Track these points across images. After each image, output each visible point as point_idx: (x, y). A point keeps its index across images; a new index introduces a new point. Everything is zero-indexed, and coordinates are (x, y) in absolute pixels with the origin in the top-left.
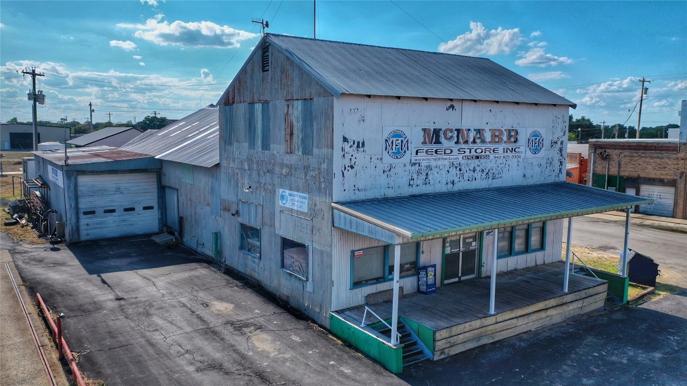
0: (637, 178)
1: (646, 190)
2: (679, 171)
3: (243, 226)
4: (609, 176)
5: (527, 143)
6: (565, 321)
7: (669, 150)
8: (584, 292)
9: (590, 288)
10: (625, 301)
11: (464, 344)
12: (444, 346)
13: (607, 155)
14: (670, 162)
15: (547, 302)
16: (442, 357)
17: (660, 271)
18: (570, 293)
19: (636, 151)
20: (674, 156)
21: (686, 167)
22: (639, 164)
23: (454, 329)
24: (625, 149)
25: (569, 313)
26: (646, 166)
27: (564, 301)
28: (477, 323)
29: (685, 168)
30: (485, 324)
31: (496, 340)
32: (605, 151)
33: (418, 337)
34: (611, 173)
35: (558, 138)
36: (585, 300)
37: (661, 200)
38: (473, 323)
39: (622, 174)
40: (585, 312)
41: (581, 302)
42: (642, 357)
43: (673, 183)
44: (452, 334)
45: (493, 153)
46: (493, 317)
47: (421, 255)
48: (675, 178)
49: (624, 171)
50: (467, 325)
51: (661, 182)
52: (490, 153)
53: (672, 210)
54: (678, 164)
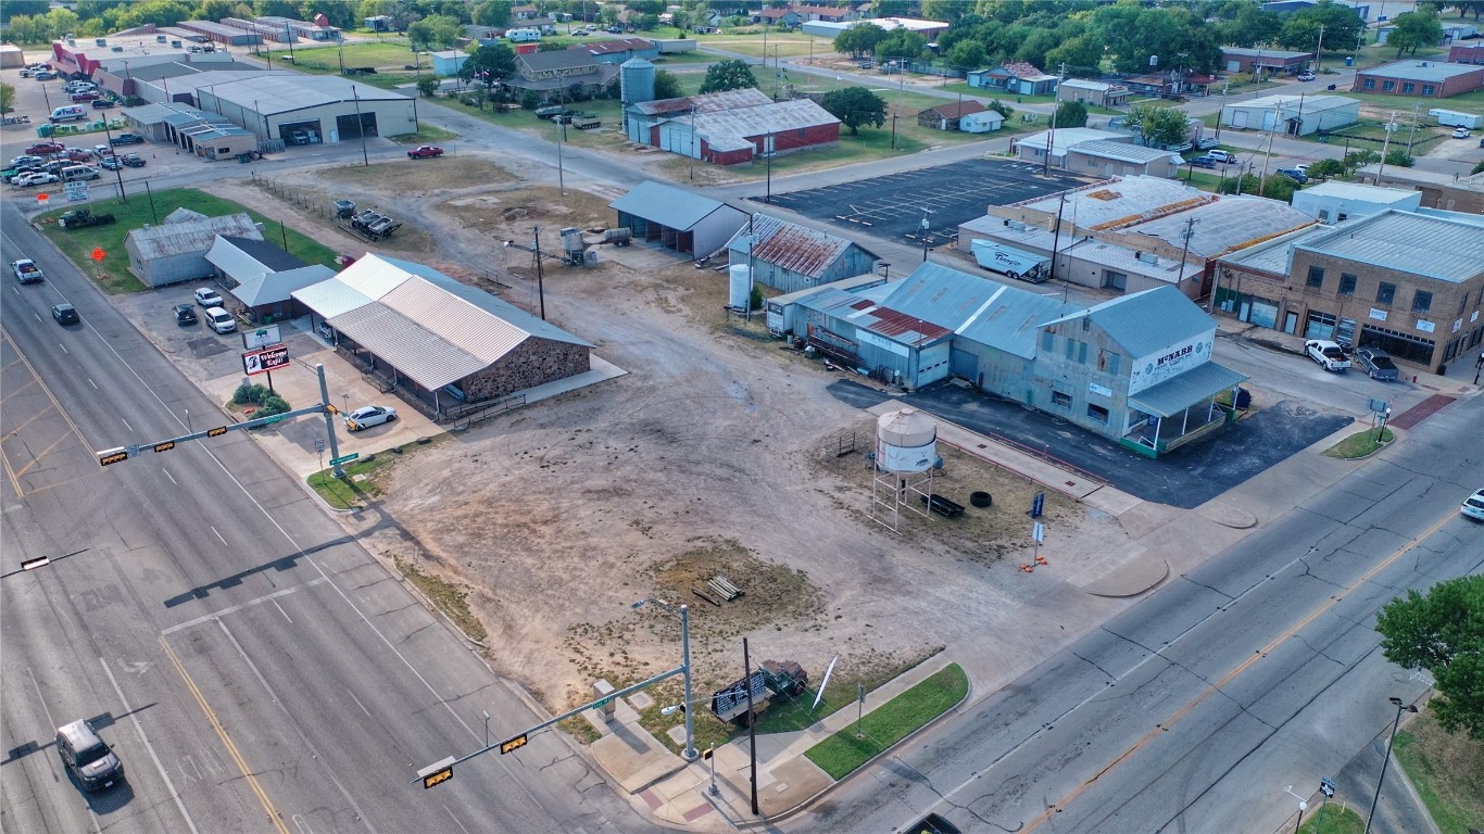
0: (1252, 296)
1: (1257, 306)
2: (1282, 297)
3: (1055, 392)
4: (1230, 291)
7: (1277, 279)
13: (1230, 275)
14: (1277, 288)
22: (1254, 285)
26: (1258, 287)
29: (1286, 295)
32: (1229, 271)
39: (1240, 291)
42: (1237, 448)
43: (1276, 304)
48: (1279, 300)
49: (1243, 289)
51: (1269, 302)
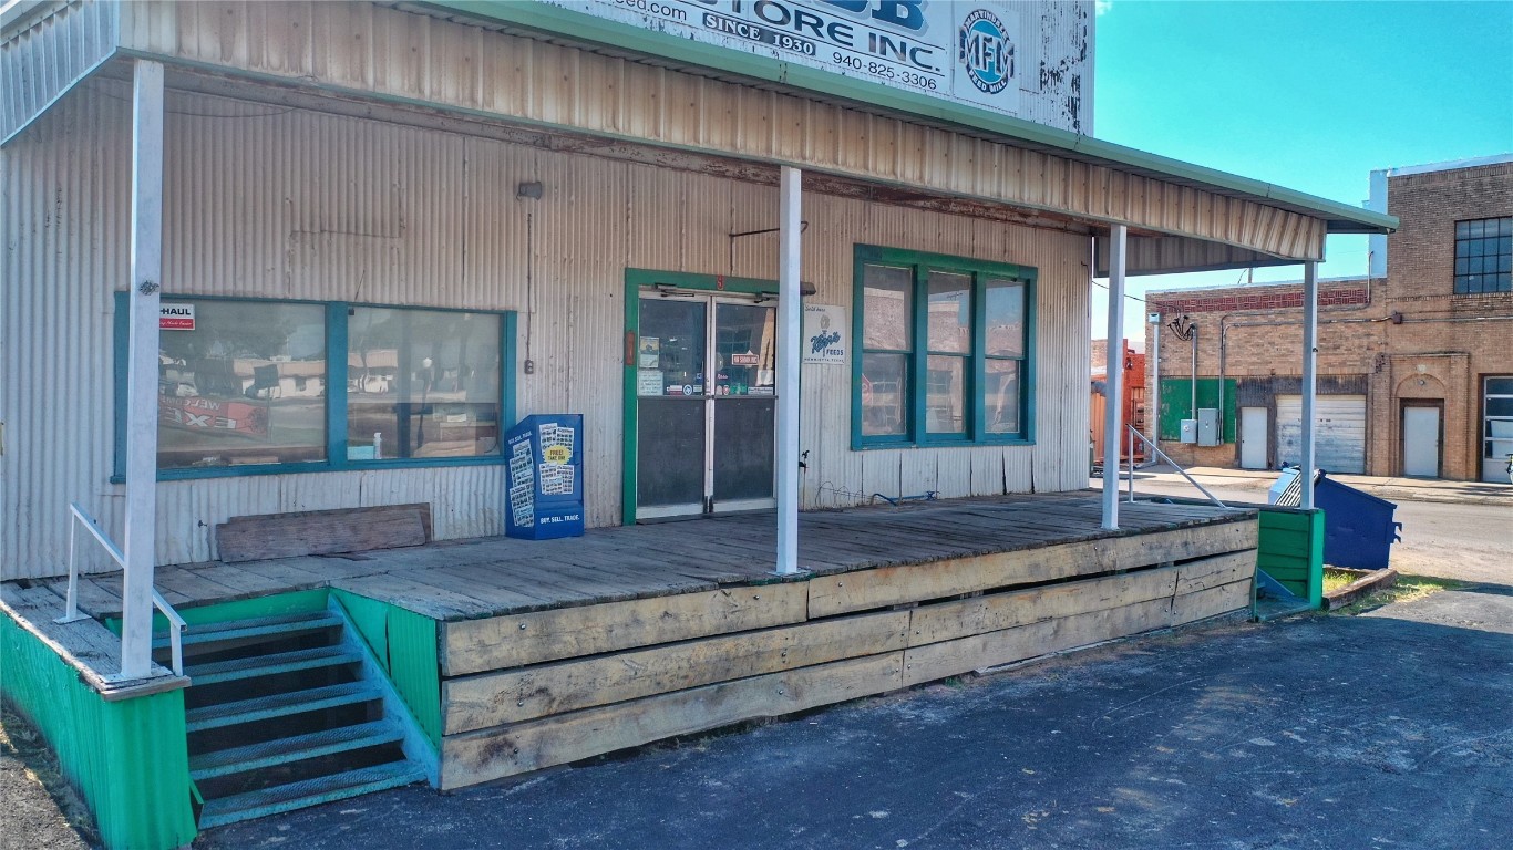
0: (1270, 381)
1: (1292, 407)
2: (1374, 354)
4: (1201, 382)
5: (958, 42)
6: (1111, 647)
7: (1346, 301)
8: (1176, 537)
9: (1200, 525)
10: (1315, 601)
11: (636, 709)
12: (508, 712)
13: (1192, 327)
14: (1348, 332)
15: (1040, 555)
16: (499, 769)
17: (1400, 525)
18: (1130, 534)
19: (1264, 311)
20: (1359, 315)
21: (1389, 340)
22: (1272, 343)
23: (567, 621)
24: (1235, 307)
25: (1127, 619)
26: (1290, 346)
27: (1107, 563)
28: (705, 609)
29: (1386, 344)
30: (752, 620)
31: (808, 702)
32: (1186, 318)
33: (389, 674)
34: (1203, 373)
35: (1063, 62)
36: (1184, 569)
37: (1331, 433)
38: (683, 604)
39: (1231, 372)
40: (1185, 619)
41: (1167, 575)
43: (1358, 386)
44: (559, 650)
45: (827, 38)
46: (789, 587)
47: (521, 377)
48: (1364, 371)
49: (1237, 363)
50: (649, 609)
52: (819, 34)
53: (1362, 455)
54: (1369, 335)
